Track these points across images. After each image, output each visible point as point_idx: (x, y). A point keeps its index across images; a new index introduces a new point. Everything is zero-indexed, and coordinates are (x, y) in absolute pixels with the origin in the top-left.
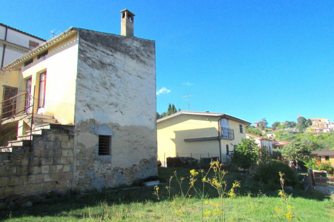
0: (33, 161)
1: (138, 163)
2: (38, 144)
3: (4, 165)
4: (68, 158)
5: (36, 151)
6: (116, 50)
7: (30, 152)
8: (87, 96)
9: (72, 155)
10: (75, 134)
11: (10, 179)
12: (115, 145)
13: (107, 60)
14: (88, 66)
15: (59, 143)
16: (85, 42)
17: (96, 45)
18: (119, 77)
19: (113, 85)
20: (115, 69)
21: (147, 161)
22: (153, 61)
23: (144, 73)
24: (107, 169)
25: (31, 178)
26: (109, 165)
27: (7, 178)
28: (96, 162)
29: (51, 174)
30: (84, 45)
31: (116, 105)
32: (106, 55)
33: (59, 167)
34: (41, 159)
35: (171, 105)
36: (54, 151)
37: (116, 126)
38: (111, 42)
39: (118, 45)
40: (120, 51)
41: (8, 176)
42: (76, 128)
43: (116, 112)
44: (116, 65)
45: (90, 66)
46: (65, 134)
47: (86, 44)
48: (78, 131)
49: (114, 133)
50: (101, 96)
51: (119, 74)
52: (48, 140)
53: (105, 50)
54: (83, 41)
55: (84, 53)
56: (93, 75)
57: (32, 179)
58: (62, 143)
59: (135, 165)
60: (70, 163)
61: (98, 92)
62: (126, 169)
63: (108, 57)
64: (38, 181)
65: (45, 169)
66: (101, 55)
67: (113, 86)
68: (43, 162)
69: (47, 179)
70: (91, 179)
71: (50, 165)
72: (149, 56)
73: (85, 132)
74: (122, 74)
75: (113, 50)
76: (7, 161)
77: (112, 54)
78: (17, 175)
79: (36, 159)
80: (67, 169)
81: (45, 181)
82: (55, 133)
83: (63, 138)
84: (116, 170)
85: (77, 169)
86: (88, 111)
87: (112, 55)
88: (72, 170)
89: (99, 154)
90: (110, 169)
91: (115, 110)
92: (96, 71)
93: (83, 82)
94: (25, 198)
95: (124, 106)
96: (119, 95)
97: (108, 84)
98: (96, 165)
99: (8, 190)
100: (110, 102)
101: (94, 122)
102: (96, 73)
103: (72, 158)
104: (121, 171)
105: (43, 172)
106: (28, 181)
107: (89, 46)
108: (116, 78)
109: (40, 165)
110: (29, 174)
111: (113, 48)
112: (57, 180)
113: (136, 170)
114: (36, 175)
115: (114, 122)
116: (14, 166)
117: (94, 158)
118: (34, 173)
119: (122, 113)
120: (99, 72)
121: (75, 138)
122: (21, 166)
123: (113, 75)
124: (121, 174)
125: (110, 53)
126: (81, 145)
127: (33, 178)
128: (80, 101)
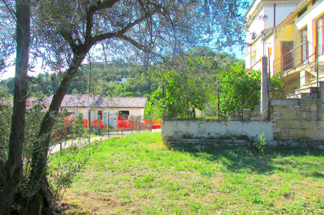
0: (321, 107)
3: (295, 110)
7: (318, 98)
11: (301, 123)
25: (320, 123)
41: (299, 120)
57: (321, 125)
76: (297, 106)
78: (307, 120)
94: (317, 141)
99: (300, 132)
106: (317, 125)
110: (319, 119)
116: (303, 111)
122: (310, 112)
127: (323, 124)
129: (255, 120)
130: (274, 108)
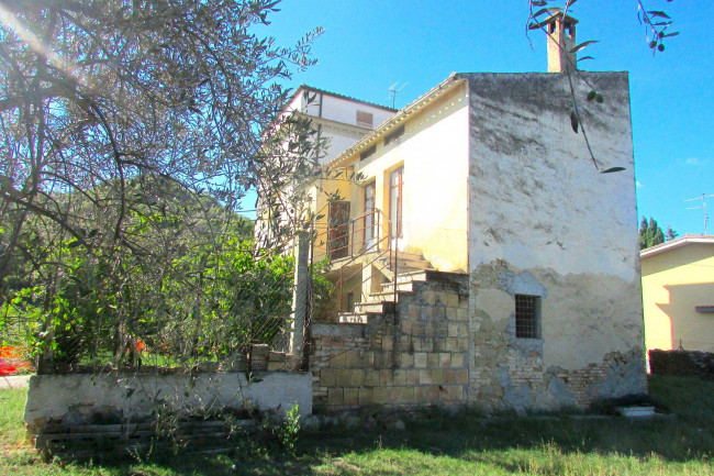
0: (400, 341)
1: (599, 361)
2: (408, 310)
3: (356, 346)
4: (459, 341)
5: (404, 322)
6: (542, 106)
7: (395, 324)
8: (490, 213)
9: (466, 335)
10: (470, 292)
11: (366, 373)
12: (548, 316)
13: (525, 131)
14: (488, 149)
15: (443, 309)
16: (481, 99)
17: (502, 101)
18: (551, 166)
19: (539, 185)
20: (542, 149)
21: (621, 358)
22: (625, 122)
23: (606, 153)
24: (535, 369)
25: (397, 374)
26: (539, 360)
27: (360, 371)
28: (511, 351)
29: (430, 369)
30: (479, 106)
31: (549, 230)
32: (521, 121)
33: (444, 357)
34: (414, 339)
35: (648, 222)
36: (435, 324)
37: (550, 276)
38: (532, 92)
39: (546, 96)
40: (551, 107)
41: (362, 368)
42: (471, 279)
43: (549, 243)
44: (545, 140)
45: (492, 148)
46: (453, 292)
47: (482, 103)
48: (476, 285)
49: (545, 290)
50: (517, 210)
51: (551, 159)
52: (423, 303)
53: (519, 112)
54: (478, 98)
55: (480, 122)
56: (500, 166)
57: (399, 377)
58: (448, 309)
59: (594, 365)
60: (463, 351)
61: (510, 202)
62: (575, 372)
63: (527, 123)
64: (410, 383)
65: (420, 359)
66: (513, 122)
67: (541, 187)
68: (417, 346)
69: (425, 380)
70: (503, 388)
71: (427, 353)
72: (614, 110)
73: (488, 287)
74: (557, 159)
75: (536, 109)
76: (360, 340)
77: (535, 117)
78: (377, 368)
79: (404, 338)
80: (457, 362)
81: (421, 382)
82: (434, 289)
83: (450, 298)
84: (552, 373)
85: (477, 365)
86: (493, 244)
87: (534, 120)
88: (467, 366)
89: (518, 336)
90: (540, 369)
91: (546, 239)
92: (505, 157)
93: (482, 183)
94: (393, 412)
95: (565, 230)
96: (552, 206)
97: (530, 182)
98: (513, 359)
99: (363, 394)
100: (536, 222)
101: (506, 267)
102: (505, 161)
103: (466, 341)
104: (565, 375)
105: (417, 365)
106: (392, 379)
107: (489, 106)
108: (544, 169)
109: (411, 351)
110: (395, 367)
111: (535, 103)
112: (441, 383)
113: (596, 377)
114: (406, 369)
115: (545, 267)
116: (370, 349)
117: (508, 343)
118: (403, 365)
119: (560, 245)
120: (510, 158)
121: (472, 300)
122: (381, 351)
123: (539, 163)
124: (563, 382)
125: (531, 116)
126: (483, 314)
127: (402, 375)
128: (478, 223)
129: (278, 371)
130: (317, 342)
